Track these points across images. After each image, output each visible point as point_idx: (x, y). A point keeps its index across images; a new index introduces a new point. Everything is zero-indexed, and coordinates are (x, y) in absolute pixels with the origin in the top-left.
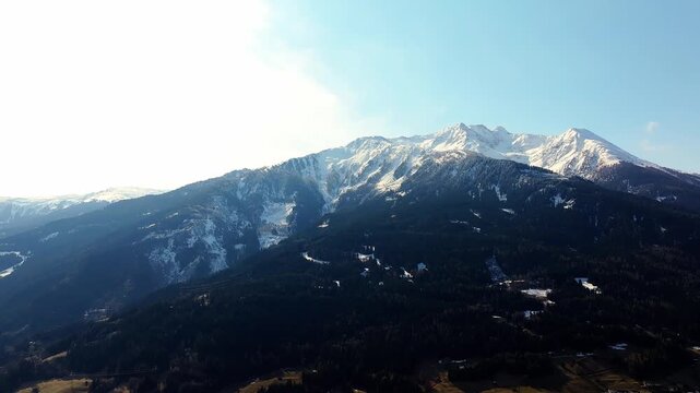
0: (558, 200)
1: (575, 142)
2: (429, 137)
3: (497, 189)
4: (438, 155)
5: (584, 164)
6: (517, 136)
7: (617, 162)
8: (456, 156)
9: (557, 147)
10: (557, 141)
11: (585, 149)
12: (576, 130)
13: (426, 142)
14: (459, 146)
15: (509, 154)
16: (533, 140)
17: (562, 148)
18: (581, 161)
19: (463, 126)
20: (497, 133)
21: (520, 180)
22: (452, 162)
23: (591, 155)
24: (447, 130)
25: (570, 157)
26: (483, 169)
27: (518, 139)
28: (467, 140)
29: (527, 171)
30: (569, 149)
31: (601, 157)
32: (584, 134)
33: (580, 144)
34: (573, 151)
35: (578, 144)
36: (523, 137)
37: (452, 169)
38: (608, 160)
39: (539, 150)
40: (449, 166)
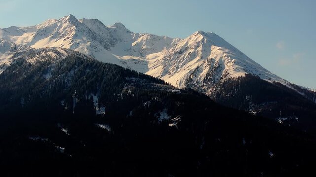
0: (164, 116)
1: (200, 49)
2: (30, 29)
3: (95, 99)
4: (33, 53)
5: (207, 74)
6: (138, 36)
7: (242, 74)
8: (53, 55)
9: (181, 52)
10: (181, 45)
11: (211, 57)
12: (203, 34)
13: (25, 35)
14: (63, 44)
15: (126, 58)
16: (157, 43)
17: (186, 54)
18: (205, 71)
19: (72, 19)
20: (115, 31)
21: (124, 90)
22: (47, 63)
23: (216, 65)
24: (53, 22)
25: (193, 65)
26: (83, 74)
27: (139, 40)
28: (76, 36)
29: (133, 79)
30: (193, 56)
31: (227, 68)
32: (212, 39)
33: (206, 51)
34: (198, 58)
35: (203, 51)
36: (145, 38)
37: (46, 72)
38: (233, 72)
39: (161, 55)
40: (43, 68)
